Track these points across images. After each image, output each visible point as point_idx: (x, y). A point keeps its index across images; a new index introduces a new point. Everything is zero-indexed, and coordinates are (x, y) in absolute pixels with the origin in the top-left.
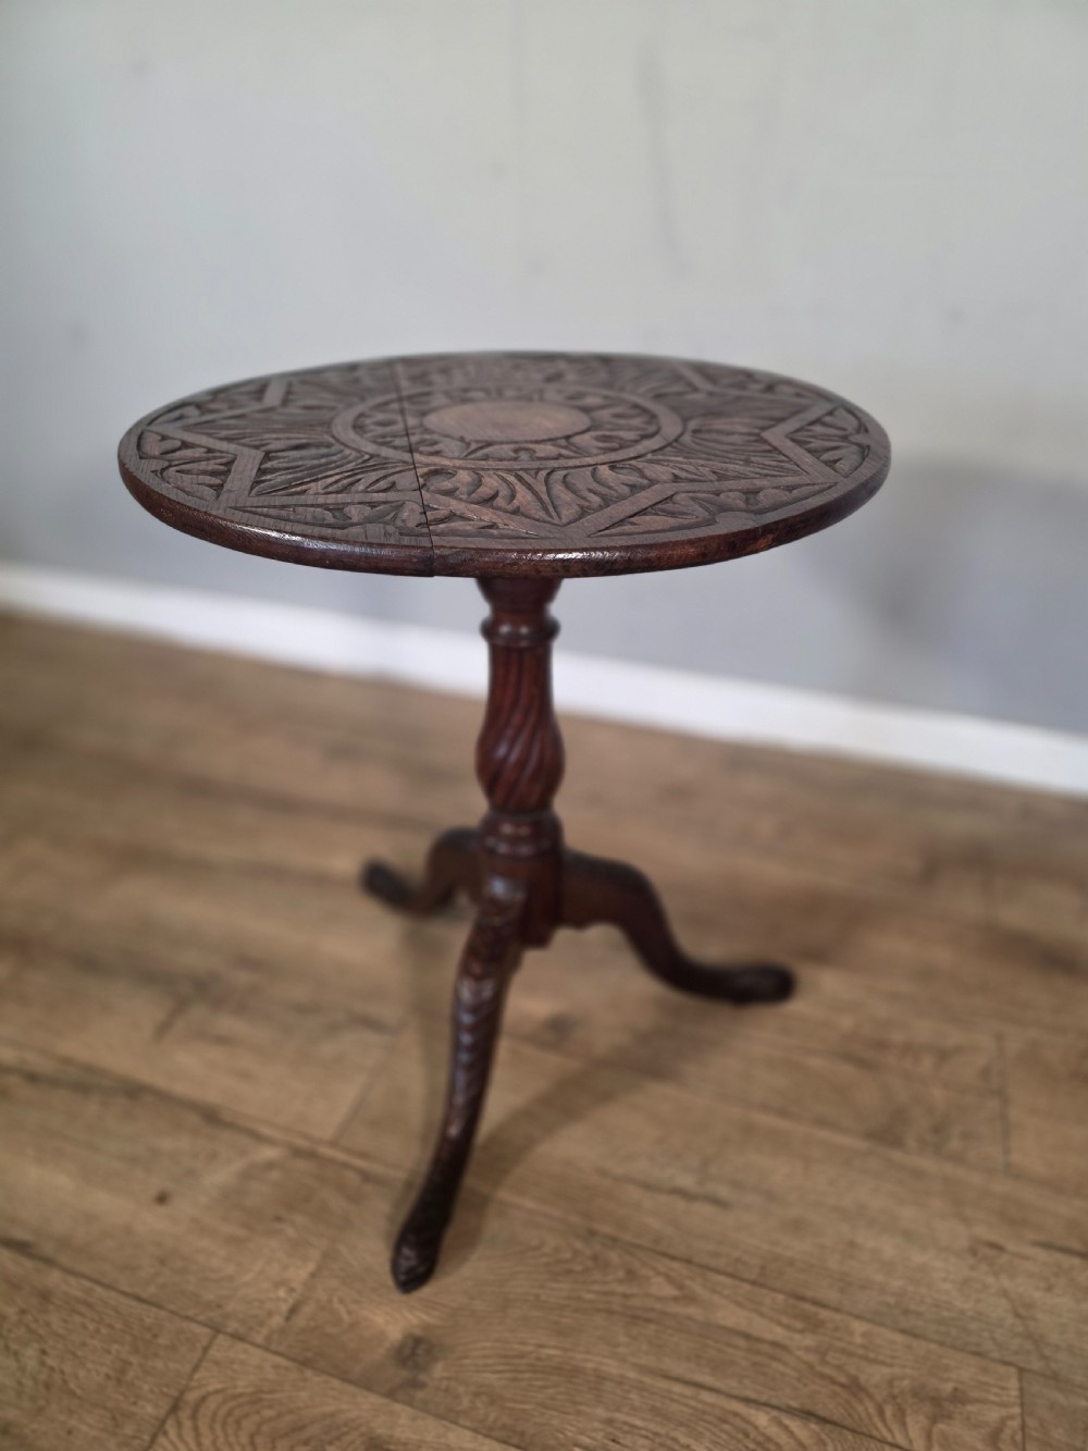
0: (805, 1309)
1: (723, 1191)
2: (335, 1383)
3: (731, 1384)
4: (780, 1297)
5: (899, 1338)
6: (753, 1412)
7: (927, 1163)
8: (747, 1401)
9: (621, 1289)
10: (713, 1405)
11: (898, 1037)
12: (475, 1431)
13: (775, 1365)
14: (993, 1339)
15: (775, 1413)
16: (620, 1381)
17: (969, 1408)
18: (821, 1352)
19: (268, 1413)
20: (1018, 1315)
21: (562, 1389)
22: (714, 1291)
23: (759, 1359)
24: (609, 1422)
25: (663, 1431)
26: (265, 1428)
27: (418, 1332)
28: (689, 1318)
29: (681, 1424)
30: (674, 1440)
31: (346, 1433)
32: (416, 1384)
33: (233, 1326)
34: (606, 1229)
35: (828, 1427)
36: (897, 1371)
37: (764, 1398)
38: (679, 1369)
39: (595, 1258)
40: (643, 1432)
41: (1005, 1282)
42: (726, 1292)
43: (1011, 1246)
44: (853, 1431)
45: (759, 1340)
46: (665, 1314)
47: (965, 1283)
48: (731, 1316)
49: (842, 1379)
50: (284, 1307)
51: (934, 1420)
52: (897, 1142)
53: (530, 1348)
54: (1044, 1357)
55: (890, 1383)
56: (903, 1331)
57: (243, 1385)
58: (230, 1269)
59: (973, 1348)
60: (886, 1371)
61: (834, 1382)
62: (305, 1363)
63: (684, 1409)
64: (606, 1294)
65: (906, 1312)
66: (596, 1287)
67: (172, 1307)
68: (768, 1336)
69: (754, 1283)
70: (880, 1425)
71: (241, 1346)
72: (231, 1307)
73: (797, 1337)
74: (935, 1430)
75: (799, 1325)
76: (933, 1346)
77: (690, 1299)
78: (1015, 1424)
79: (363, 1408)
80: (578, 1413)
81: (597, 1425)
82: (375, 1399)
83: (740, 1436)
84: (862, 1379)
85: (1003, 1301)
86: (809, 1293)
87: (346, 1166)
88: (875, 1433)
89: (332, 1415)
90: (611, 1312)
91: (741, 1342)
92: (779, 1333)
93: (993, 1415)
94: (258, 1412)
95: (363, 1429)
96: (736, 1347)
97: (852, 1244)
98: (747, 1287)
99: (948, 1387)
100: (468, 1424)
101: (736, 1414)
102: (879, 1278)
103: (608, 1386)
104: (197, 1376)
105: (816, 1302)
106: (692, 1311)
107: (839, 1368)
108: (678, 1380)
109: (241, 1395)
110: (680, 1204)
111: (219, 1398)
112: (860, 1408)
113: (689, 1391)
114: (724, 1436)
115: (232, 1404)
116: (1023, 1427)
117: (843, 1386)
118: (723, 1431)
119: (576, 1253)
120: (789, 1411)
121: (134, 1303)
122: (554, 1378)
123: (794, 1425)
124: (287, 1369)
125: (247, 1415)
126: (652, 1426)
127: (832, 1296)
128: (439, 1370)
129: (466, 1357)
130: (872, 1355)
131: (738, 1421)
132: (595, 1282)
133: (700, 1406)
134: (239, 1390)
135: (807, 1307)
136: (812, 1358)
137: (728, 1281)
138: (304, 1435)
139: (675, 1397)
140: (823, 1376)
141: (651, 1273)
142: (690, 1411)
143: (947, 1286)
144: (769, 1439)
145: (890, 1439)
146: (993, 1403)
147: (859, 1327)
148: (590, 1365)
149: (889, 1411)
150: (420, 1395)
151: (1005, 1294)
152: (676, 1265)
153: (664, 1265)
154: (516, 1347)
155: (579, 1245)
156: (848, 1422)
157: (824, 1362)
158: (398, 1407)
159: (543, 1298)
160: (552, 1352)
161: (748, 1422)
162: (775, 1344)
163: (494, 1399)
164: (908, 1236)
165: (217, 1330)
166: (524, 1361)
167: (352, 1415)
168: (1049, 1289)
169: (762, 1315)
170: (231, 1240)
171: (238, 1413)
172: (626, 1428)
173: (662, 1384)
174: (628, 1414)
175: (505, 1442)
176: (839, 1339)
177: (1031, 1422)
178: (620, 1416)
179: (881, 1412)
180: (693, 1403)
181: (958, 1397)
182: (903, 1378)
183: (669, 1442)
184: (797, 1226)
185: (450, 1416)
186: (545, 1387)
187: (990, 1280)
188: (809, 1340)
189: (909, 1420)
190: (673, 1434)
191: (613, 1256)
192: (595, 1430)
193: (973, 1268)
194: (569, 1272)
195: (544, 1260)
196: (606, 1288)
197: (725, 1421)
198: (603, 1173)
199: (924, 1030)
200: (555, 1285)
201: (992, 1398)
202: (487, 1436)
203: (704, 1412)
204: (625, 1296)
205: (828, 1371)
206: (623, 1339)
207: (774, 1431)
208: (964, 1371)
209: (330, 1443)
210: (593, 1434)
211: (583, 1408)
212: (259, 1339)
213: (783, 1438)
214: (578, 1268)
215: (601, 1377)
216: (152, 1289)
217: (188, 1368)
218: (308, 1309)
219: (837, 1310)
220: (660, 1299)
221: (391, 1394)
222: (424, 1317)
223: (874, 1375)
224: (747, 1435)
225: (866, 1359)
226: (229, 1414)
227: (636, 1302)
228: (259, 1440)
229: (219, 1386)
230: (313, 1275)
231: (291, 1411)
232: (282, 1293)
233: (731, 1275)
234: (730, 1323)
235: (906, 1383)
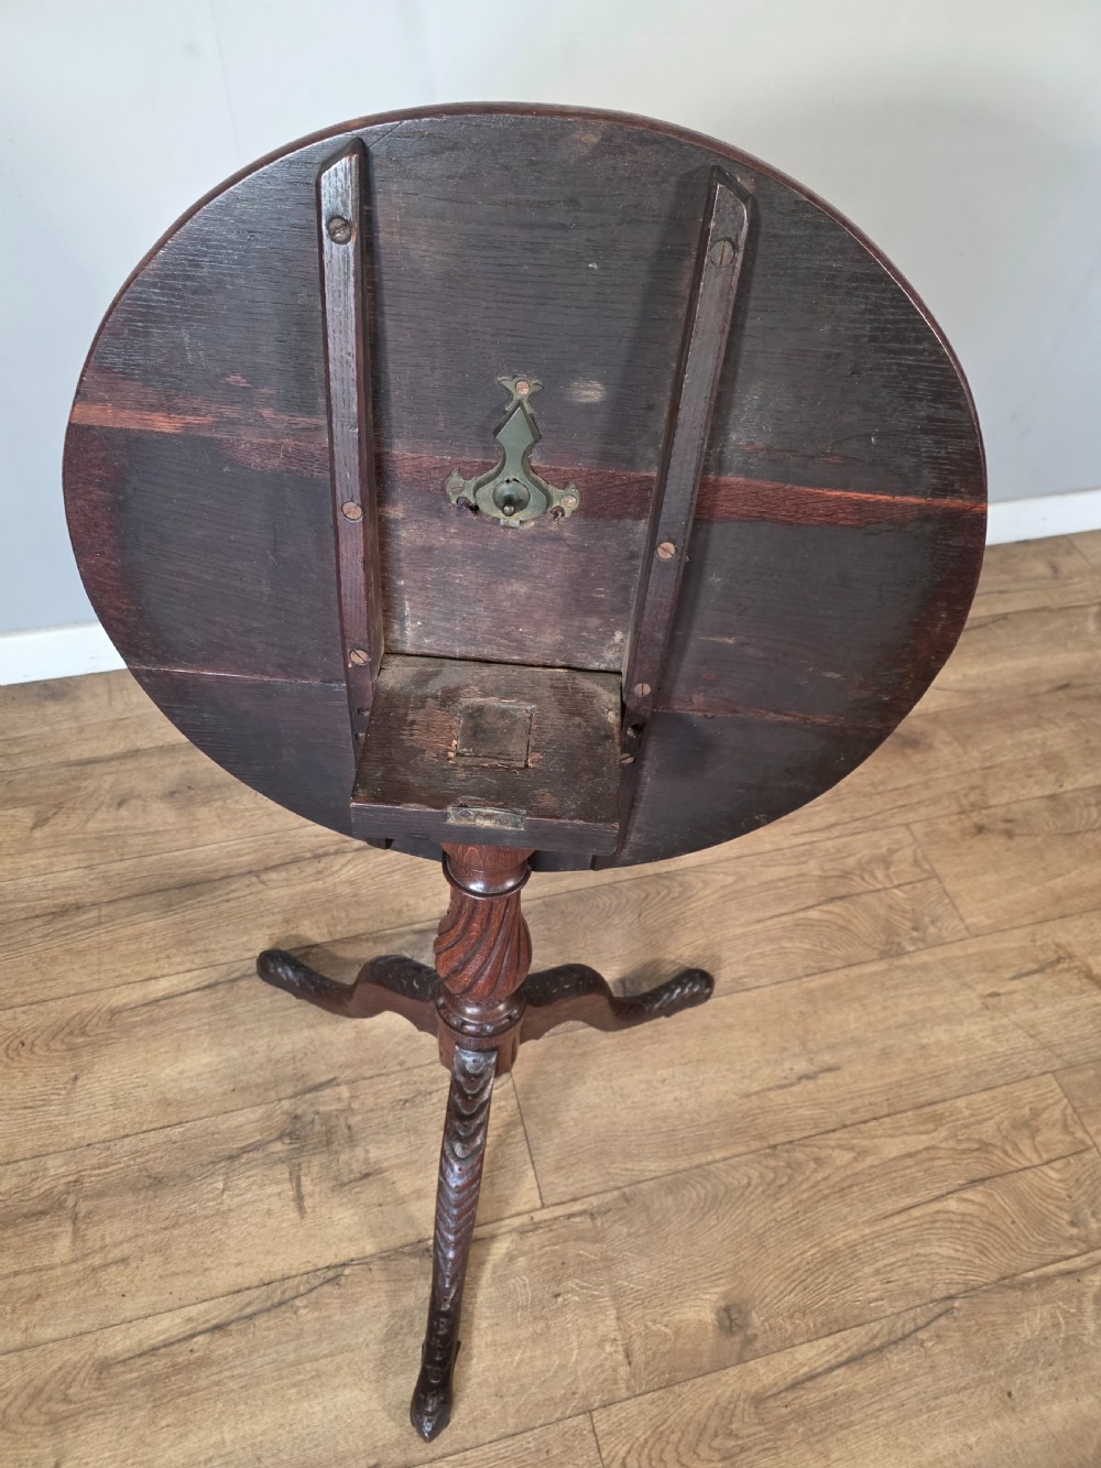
0: (928, 1112)
1: (828, 1058)
2: (699, 1380)
3: (922, 1195)
4: (910, 1113)
5: (985, 1095)
6: (945, 1203)
7: (925, 957)
8: (937, 1199)
9: (819, 1176)
10: (923, 1216)
11: (851, 862)
12: (809, 1341)
13: (936, 1163)
14: (1029, 1061)
15: (956, 1195)
16: (864, 1240)
17: (1044, 1116)
18: (953, 1136)
19: (674, 1437)
20: (1032, 1036)
21: (836, 1273)
22: (873, 1137)
23: (926, 1165)
24: (877, 1272)
25: (909, 1255)
26: (681, 1449)
27: (723, 1304)
28: (872, 1167)
29: (915, 1242)
30: (918, 1255)
31: (735, 1407)
32: (750, 1340)
33: (596, 1400)
34: (781, 1138)
35: (987, 1182)
36: (997, 1118)
37: (945, 1190)
38: (889, 1206)
39: (789, 1165)
40: (899, 1264)
41: (1014, 1017)
42: (879, 1133)
43: (1002, 991)
44: (1000, 1176)
45: (918, 1152)
46: (857, 1174)
47: (995, 1032)
48: (893, 1148)
49: (975, 1146)
50: (621, 1357)
51: (1032, 1138)
52: (901, 953)
53: (798, 1259)
54: (1059, 1056)
55: (999, 1130)
56: (985, 1090)
57: (641, 1434)
58: (556, 1360)
59: (1024, 1075)
60: (992, 1122)
61: (973, 1151)
62: (668, 1385)
63: (910, 1230)
64: (813, 1187)
65: (978, 1075)
66: (805, 1186)
67: (541, 1422)
68: (921, 1147)
69: (888, 1115)
70: (1009, 1161)
71: (614, 1408)
72: (582, 1388)
73: (934, 1134)
74: (1036, 1143)
75: (931, 1126)
76: (1004, 1088)
77: (862, 1153)
78: (1069, 1111)
79: (730, 1383)
80: (856, 1280)
81: (872, 1280)
82: (733, 1371)
83: (949, 1225)
84: (984, 1137)
85: (1019, 1031)
86: (923, 1100)
87: (570, 1216)
88: (1011, 1168)
89: (716, 1404)
90: (825, 1197)
91: (910, 1162)
92: (924, 1140)
93: (1056, 1113)
94: (668, 1443)
95: (743, 1396)
96: (909, 1167)
97: (923, 1047)
98: (887, 1120)
99: (1026, 1111)
100: (801, 1340)
101: (938, 1212)
102: (951, 1061)
103: (860, 1249)
104: (604, 1455)
105: (930, 1104)
106: (870, 1160)
107: (969, 1139)
108: (893, 1214)
109: (646, 1441)
110: (811, 1085)
111: (634, 1454)
112: (995, 1158)
113: (904, 1217)
114: (941, 1231)
115: (646, 1451)
116: (1074, 1109)
117: (978, 1150)
118: (938, 1228)
119: (774, 1169)
120: (962, 1188)
121: (509, 1442)
122: (827, 1268)
123: (968, 1195)
124: (660, 1398)
125: (662, 1451)
126: (901, 1256)
127: (934, 1093)
128: (756, 1319)
129: (766, 1297)
130: (979, 1118)
131: (942, 1216)
132: (801, 1183)
133: (916, 1222)
134: (642, 1439)
135: (927, 1109)
136: (951, 1143)
137: (874, 1123)
138: (710, 1431)
139: (899, 1227)
140: (964, 1151)
141: (829, 1151)
142: (913, 1229)
143: (987, 1041)
144: (964, 1215)
145: (1020, 1167)
146: (1052, 1105)
147: (961, 1103)
148: (840, 1243)
149: (1008, 1148)
150: (758, 1345)
151: (1017, 1026)
152: (838, 1134)
153: (832, 1139)
154: (788, 1265)
155: (773, 1163)
156: (995, 1172)
157: (960, 1141)
158: (751, 1364)
159: (779, 1219)
160: (813, 1251)
161: (948, 1212)
162: (927, 1149)
163: (804, 1311)
164: (947, 1019)
165: (589, 1411)
166: (800, 1272)
167: (728, 1394)
168: (1036, 1008)
169: (908, 1134)
170: (535, 1338)
171: (654, 1454)
172: (888, 1269)
173: (887, 1223)
174: (883, 1259)
175: (831, 1334)
176: (958, 1120)
177: (1077, 1104)
178: (879, 1264)
179: (1006, 1152)
180: (912, 1223)
181: (1036, 1113)
182: (1002, 1122)
183: (917, 1259)
184: (886, 1054)
185: (788, 1344)
186: (827, 1278)
187: (1005, 1020)
188: (943, 1132)
189: (1021, 1146)
190: (915, 1252)
191: (799, 1155)
192: (873, 1284)
193: (992, 1019)
194: (781, 1186)
195: (760, 1189)
196: (811, 1183)
197: (935, 1222)
198: (747, 1095)
199: (862, 847)
200: (779, 1204)
201: (1051, 1101)
202: (817, 1339)
203: (921, 1224)
204: (826, 1179)
205: (965, 1146)
206: (845, 1211)
207: (963, 1207)
208: (1027, 1094)
209: (731, 1423)
210: (874, 1288)
211: (857, 1275)
212: (624, 1393)
213: (971, 1209)
214: (785, 1180)
215: (852, 1246)
216: (511, 1421)
217: (593, 1454)
218: (637, 1346)
219: (944, 1100)
220: (845, 1166)
221: (741, 1360)
222: (718, 1289)
223: (987, 1131)
224: (952, 1221)
225: (979, 1122)
226: (650, 1460)
227: (833, 1180)
228: (684, 1460)
229: (626, 1448)
230: (618, 1319)
231: (688, 1424)
232: (608, 1348)
233: (875, 1119)
234: (894, 1154)
235: (1006, 1123)
